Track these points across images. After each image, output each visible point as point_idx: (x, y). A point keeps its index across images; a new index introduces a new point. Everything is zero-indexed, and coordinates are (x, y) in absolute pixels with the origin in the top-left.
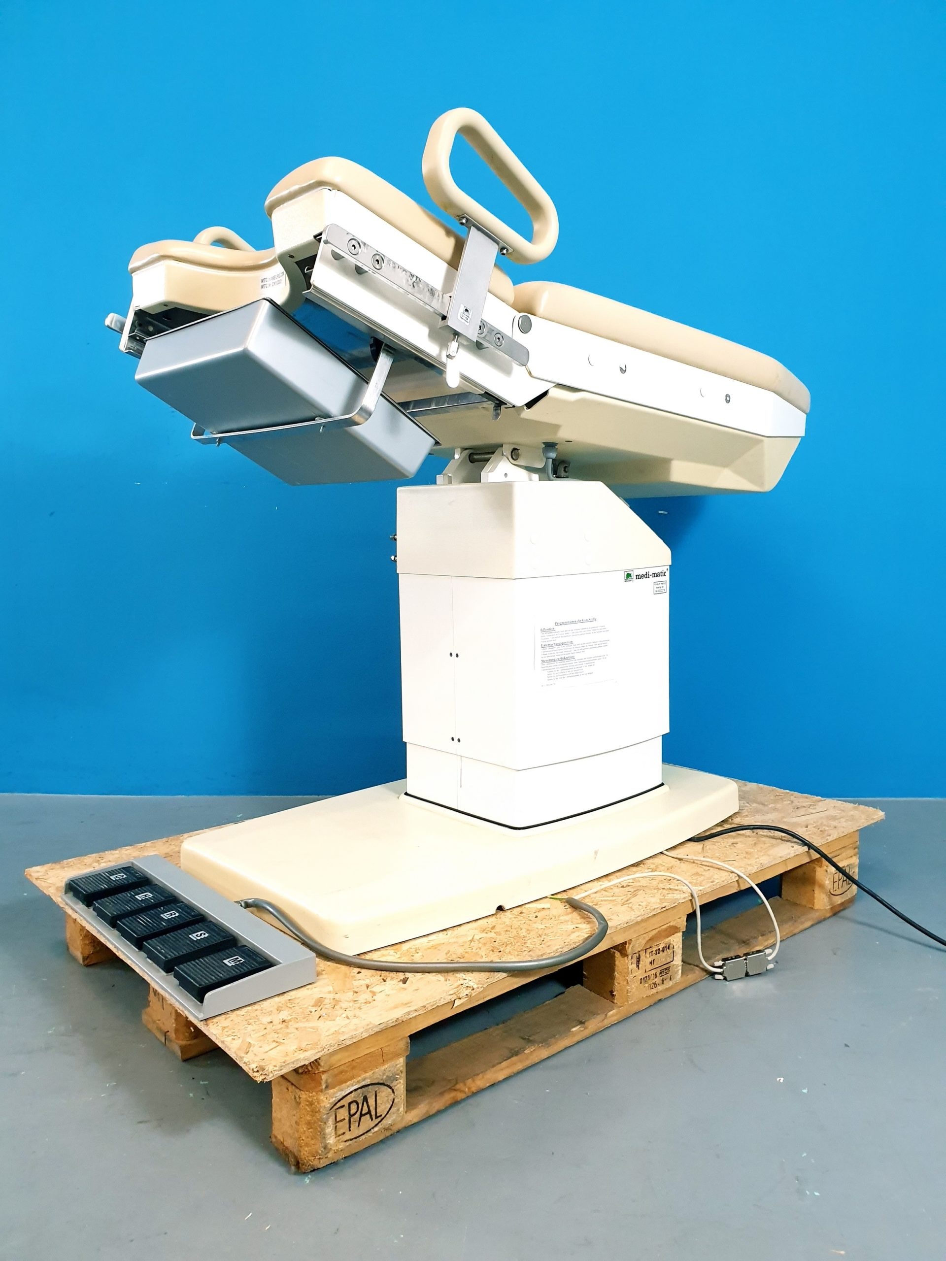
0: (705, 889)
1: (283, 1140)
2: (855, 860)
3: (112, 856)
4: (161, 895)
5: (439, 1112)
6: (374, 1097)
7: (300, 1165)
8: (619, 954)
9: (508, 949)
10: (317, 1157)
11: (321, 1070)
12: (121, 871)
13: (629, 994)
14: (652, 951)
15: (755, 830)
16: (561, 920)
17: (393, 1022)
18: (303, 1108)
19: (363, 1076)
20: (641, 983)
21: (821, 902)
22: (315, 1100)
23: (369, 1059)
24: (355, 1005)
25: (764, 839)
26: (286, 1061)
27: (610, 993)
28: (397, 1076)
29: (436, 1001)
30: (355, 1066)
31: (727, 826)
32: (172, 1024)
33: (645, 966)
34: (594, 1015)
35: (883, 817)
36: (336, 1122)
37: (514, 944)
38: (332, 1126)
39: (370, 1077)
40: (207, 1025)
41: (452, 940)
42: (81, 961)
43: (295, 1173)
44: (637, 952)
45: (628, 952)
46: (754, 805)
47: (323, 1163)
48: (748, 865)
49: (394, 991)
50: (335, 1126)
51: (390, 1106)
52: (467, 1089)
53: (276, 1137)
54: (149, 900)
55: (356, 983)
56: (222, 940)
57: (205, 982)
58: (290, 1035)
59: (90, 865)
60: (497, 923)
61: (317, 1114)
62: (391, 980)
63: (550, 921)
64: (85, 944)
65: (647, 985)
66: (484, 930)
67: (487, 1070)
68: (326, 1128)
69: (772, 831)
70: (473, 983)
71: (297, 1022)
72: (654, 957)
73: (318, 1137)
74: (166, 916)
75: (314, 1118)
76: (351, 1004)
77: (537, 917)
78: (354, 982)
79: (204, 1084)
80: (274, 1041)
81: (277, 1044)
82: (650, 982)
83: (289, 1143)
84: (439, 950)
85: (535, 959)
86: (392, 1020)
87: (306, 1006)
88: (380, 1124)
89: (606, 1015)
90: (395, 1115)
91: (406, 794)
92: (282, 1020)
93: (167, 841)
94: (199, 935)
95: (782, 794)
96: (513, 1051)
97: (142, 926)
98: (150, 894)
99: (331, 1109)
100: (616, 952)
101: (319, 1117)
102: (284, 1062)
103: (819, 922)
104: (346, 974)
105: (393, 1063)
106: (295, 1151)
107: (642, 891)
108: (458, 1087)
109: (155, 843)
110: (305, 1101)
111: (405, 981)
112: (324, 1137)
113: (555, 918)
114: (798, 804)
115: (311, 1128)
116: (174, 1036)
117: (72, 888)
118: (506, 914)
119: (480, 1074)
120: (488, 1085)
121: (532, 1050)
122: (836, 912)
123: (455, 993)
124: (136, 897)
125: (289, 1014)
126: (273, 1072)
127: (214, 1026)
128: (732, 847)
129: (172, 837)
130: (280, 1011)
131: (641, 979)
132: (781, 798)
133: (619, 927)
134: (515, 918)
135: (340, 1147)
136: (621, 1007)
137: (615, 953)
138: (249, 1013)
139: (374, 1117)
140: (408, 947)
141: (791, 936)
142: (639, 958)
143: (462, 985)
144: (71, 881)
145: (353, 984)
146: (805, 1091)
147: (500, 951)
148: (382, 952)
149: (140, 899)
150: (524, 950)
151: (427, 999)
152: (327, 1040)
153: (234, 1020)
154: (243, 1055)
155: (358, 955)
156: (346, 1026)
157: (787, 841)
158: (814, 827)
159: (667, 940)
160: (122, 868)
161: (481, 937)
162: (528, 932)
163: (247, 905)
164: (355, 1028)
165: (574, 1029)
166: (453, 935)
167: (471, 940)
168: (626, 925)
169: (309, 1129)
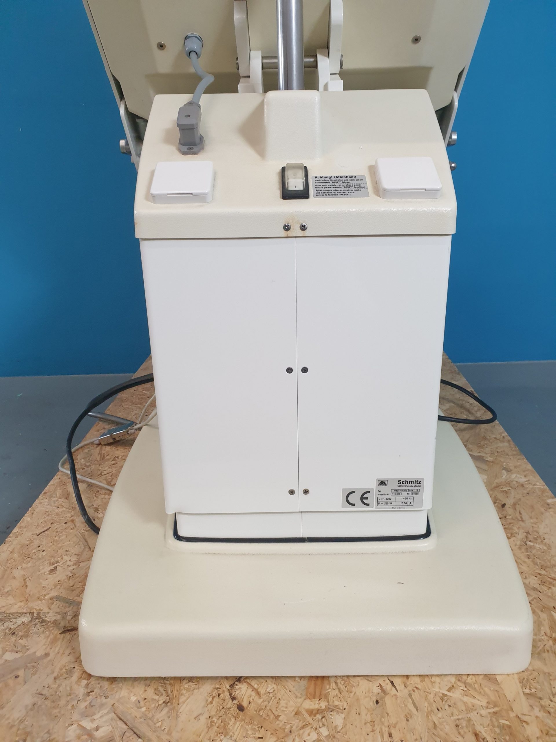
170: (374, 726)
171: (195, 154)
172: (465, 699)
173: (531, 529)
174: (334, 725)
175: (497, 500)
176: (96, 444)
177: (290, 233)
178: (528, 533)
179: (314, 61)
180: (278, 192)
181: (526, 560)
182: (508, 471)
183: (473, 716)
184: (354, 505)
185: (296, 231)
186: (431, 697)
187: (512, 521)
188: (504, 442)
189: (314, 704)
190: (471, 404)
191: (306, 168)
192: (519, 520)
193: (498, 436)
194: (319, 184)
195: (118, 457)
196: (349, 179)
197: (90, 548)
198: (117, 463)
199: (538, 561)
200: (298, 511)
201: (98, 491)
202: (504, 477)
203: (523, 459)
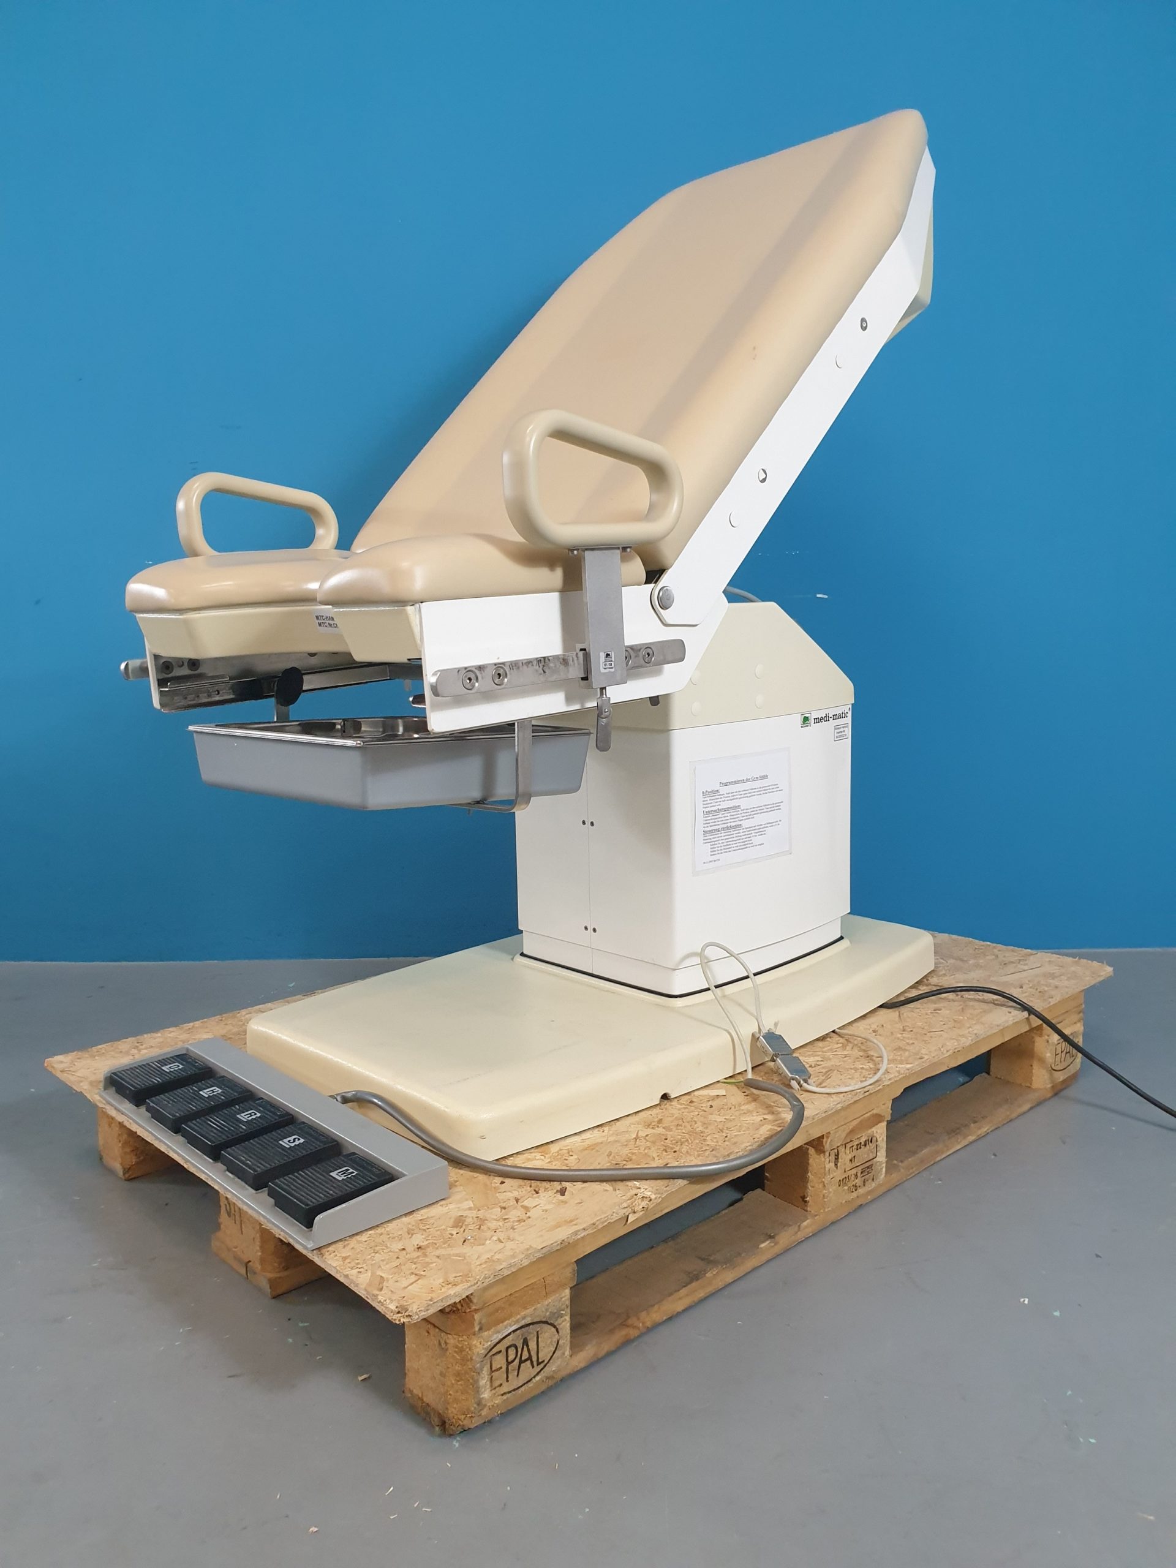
0: (913, 1067)
1: (422, 1395)
2: (1079, 1027)
3: (154, 1041)
4: (232, 1090)
5: (610, 1354)
6: (535, 1339)
7: (447, 1426)
8: (813, 1150)
9: (685, 1149)
10: (468, 1416)
11: (474, 1307)
12: (176, 1060)
13: (826, 1200)
14: (853, 1146)
15: (959, 993)
16: (743, 1110)
17: (558, 1245)
18: (451, 1355)
19: (523, 1314)
20: (839, 1186)
21: (1040, 1080)
22: (465, 1345)
23: (530, 1292)
24: (506, 1224)
25: (971, 1003)
26: (432, 1298)
27: (801, 1200)
28: (562, 1312)
29: (607, 1216)
30: (513, 1301)
31: (924, 989)
32: (256, 1252)
33: (845, 1164)
34: (784, 1226)
35: (1112, 974)
36: (492, 1371)
37: (690, 1141)
38: (487, 1377)
39: (531, 1315)
40: (322, 1255)
41: (611, 1139)
42: (121, 1173)
43: (440, 1436)
44: (835, 1147)
45: (825, 1147)
46: (952, 961)
47: (476, 1422)
48: (960, 1035)
49: (552, 1206)
50: (490, 1377)
51: (554, 1349)
52: (641, 1325)
53: (411, 1392)
54: (218, 1096)
55: (501, 1196)
56: (322, 1146)
57: (313, 1202)
58: (431, 1265)
59: (127, 1053)
60: (664, 1116)
61: (469, 1363)
62: (545, 1191)
63: (729, 1111)
64: (125, 1153)
65: (846, 1188)
66: (650, 1125)
67: (662, 1300)
68: (480, 1380)
69: (980, 993)
70: (650, 1193)
71: (437, 1248)
72: (855, 1153)
73: (470, 1391)
74: (244, 1117)
75: (464, 1367)
76: (501, 1224)
77: (711, 1106)
78: (497, 1195)
79: (304, 1327)
80: (412, 1273)
81: (417, 1277)
82: (850, 1184)
83: (430, 1398)
84: (597, 1151)
85: (721, 1160)
86: (556, 1242)
87: (443, 1227)
88: (542, 1372)
89: (799, 1226)
90: (560, 1360)
91: (522, 954)
92: (416, 1246)
93: (221, 1020)
94: (292, 1141)
95: (982, 947)
96: (691, 1276)
97: (215, 1131)
98: (217, 1089)
99: (486, 1355)
100: (810, 1148)
101: (471, 1367)
102: (431, 1300)
103: (1039, 1104)
104: (485, 1185)
105: (557, 1295)
106: (440, 1408)
107: (836, 1071)
108: (630, 1322)
109: (205, 1022)
110: (453, 1347)
111: (563, 1192)
112: (477, 1390)
113: (735, 1108)
114: (1004, 959)
115: (461, 1380)
116: (259, 1267)
117: (115, 1082)
118: (672, 1104)
119: (654, 1305)
120: (665, 1318)
121: (714, 1273)
122: (1058, 1091)
123: (629, 1206)
124: (201, 1092)
125: (425, 1238)
126: (419, 1313)
127: (331, 1256)
128: (935, 1014)
129: (227, 1015)
130: (412, 1235)
131: (840, 1181)
132: (982, 953)
133: (816, 1118)
134: (685, 1108)
135: (496, 1402)
136: (816, 1215)
137: (808, 1149)
138: (373, 1239)
139: (535, 1363)
140: (558, 1149)
141: (1008, 1123)
142: (837, 1156)
143: (636, 1195)
144: (113, 1073)
145: (497, 1197)
146: (1057, 1314)
147: (675, 1152)
148: (526, 1155)
149: (207, 1096)
150: (704, 1149)
151: (596, 1215)
152: (479, 1270)
153: (355, 1247)
154: (376, 1292)
155: (497, 1160)
156: (500, 1251)
157: (1002, 1005)
158: (1031, 987)
159: (870, 1131)
160: (176, 1056)
161: (647, 1133)
162: (705, 1126)
163: (345, 1100)
164: (512, 1254)
165: (762, 1245)
166: (611, 1132)
167: (635, 1138)
168: (824, 1115)
169: (458, 1381)
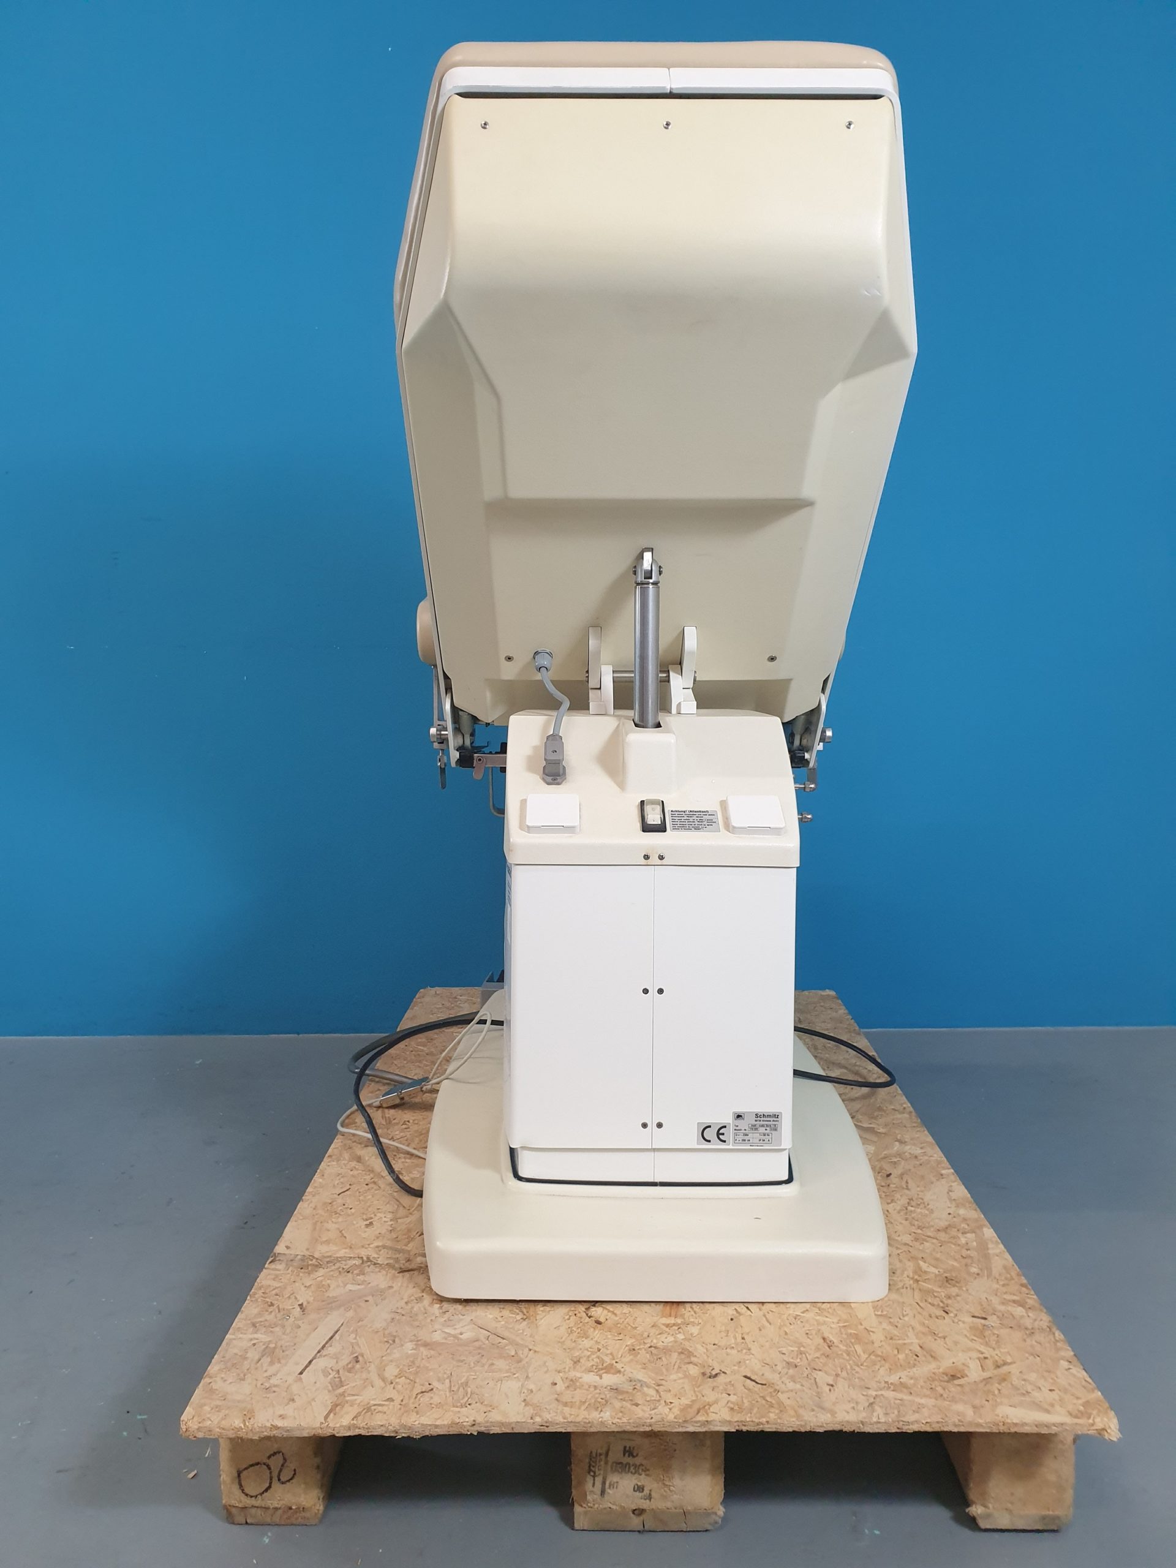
170: (728, 1333)
171: (558, 784)
172: (818, 1318)
173: (916, 1196)
174: (690, 1333)
175: (882, 1170)
176: (375, 1107)
177: (649, 862)
178: (912, 1199)
179: (666, 677)
180: (638, 825)
181: (904, 1222)
182: (901, 1142)
183: (823, 1328)
184: (709, 1141)
185: (654, 859)
186: (785, 1317)
187: (896, 1189)
188: (904, 1113)
189: (672, 1321)
190: (870, 1071)
191: (662, 802)
192: (903, 1188)
193: (898, 1107)
194: (675, 818)
195: (408, 1121)
196: (702, 813)
197: (404, 1207)
198: (409, 1128)
199: (916, 1223)
200: (650, 1148)
201: (395, 1155)
202: (896, 1148)
203: (924, 1131)
